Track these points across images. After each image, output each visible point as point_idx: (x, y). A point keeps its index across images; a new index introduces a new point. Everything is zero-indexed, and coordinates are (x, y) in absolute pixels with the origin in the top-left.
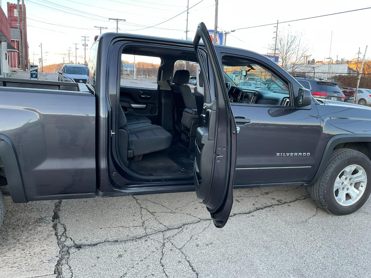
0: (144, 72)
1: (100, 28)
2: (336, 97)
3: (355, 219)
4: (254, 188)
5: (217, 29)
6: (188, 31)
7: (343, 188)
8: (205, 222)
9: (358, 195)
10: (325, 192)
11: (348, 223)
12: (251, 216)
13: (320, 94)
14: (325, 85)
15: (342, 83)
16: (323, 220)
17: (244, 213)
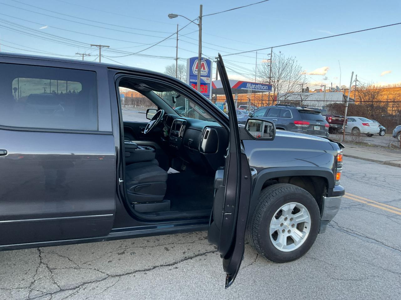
0: (132, 102)
1: (82, 55)
2: (319, 126)
3: (298, 267)
4: (193, 232)
5: (201, 56)
6: (178, 58)
7: (283, 231)
8: (113, 279)
9: (302, 238)
10: (259, 235)
11: (287, 272)
12: (174, 268)
13: (302, 123)
14: (307, 113)
15: (337, 111)
16: (259, 270)
17: (167, 265)
